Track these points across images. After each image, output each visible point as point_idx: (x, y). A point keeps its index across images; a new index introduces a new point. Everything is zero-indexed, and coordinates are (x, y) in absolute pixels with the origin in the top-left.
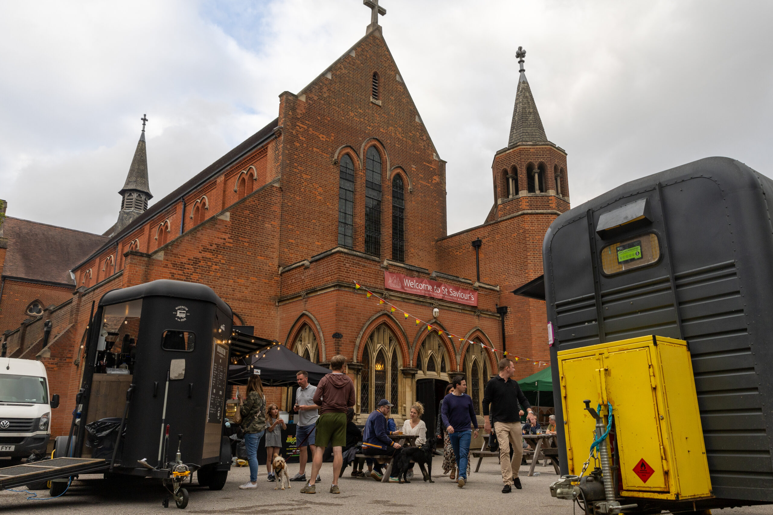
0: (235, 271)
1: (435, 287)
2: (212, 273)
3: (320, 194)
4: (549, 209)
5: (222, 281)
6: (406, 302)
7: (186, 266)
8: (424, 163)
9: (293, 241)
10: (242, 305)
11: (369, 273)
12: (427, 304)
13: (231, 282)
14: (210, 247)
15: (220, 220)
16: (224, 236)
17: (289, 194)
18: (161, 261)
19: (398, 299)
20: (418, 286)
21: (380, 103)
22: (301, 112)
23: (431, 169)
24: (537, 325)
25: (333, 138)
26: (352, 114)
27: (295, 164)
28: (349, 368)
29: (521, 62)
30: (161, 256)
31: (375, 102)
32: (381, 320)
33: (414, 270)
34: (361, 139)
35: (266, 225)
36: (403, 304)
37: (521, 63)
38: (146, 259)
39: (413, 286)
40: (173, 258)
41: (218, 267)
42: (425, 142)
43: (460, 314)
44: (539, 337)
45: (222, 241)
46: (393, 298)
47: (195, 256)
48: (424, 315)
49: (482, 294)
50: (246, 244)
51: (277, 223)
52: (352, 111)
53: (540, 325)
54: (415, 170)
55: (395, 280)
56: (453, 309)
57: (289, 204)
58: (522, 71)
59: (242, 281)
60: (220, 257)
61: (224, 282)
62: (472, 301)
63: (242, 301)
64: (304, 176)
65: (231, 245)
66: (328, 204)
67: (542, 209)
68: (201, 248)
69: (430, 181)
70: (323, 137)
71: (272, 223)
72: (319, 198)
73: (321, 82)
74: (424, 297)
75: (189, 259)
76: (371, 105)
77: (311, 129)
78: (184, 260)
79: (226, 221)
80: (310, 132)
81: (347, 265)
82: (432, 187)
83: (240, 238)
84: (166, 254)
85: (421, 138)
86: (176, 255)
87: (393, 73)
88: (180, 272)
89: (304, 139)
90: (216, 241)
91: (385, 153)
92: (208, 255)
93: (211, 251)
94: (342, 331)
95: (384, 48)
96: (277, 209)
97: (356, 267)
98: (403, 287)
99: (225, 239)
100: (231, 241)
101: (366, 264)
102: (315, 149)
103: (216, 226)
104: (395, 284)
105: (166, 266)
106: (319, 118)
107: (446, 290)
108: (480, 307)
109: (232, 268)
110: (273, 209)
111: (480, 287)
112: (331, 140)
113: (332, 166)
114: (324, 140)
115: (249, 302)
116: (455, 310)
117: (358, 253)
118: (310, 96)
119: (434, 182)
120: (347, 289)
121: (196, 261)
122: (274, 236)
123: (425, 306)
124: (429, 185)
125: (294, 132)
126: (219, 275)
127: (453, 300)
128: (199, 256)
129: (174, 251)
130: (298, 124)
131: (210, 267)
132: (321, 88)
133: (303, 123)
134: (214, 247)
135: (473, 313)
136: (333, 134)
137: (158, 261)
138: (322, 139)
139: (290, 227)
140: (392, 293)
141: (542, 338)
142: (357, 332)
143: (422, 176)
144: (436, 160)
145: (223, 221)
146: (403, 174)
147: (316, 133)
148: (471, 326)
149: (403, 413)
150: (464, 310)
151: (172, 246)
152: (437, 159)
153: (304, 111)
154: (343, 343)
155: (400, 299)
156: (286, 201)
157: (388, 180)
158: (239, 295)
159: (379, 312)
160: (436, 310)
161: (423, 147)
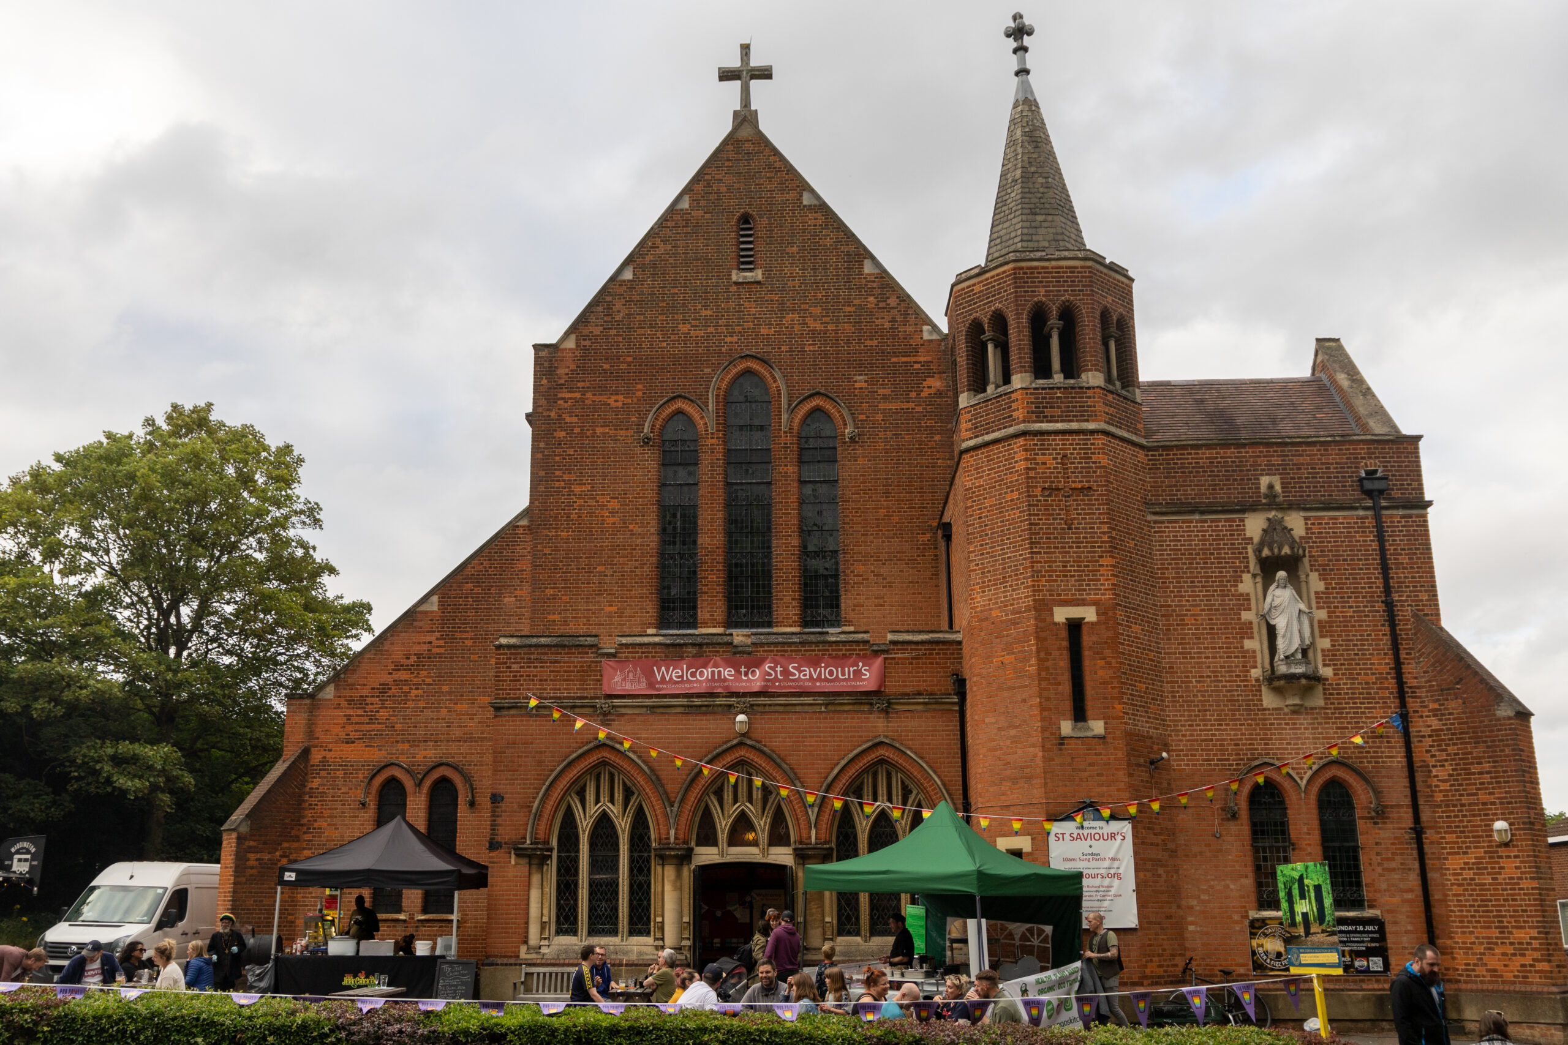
0: (450, 692)
1: (743, 670)
2: (411, 704)
3: (613, 513)
4: (1011, 426)
5: (428, 713)
6: (661, 713)
7: (369, 700)
8: (894, 360)
9: (556, 617)
10: (465, 748)
11: (565, 671)
12: (720, 709)
13: (444, 712)
14: (405, 662)
15: (422, 612)
16: (428, 638)
17: (546, 532)
18: (330, 700)
19: (637, 711)
20: (693, 675)
21: (758, 275)
22: (567, 371)
23: (917, 366)
24: (987, 720)
25: (640, 394)
26: (684, 328)
27: (557, 473)
28: (517, 855)
29: (1021, 49)
30: (329, 692)
31: (745, 277)
32: (593, 759)
33: (685, 645)
34: (709, 370)
35: (506, 600)
36: (651, 718)
37: (1020, 53)
38: (308, 701)
39: (682, 677)
40: (348, 692)
41: (420, 692)
42: (895, 312)
43: (824, 715)
44: (990, 750)
45: (426, 647)
46: (624, 711)
47: (382, 681)
48: (711, 733)
49: (899, 658)
50: (469, 643)
51: (525, 591)
52: (684, 321)
53: (993, 720)
54: (865, 385)
55: (631, 675)
56: (798, 708)
57: (547, 551)
58: (1022, 72)
59: (463, 707)
60: (423, 673)
61: (432, 715)
62: (864, 680)
63: (465, 742)
64: (577, 489)
65: (442, 650)
66: (631, 527)
67: (999, 429)
68: (391, 666)
69: (913, 395)
70: (616, 401)
71: (518, 593)
72: (611, 520)
73: (609, 293)
74: (712, 695)
75: (373, 689)
76: (734, 288)
77: (589, 395)
78: (365, 692)
79: (432, 612)
80: (587, 402)
81: (515, 667)
82: (920, 409)
83: (458, 635)
84: (337, 688)
85: (881, 305)
86: (352, 686)
87: (792, 195)
88: (360, 712)
89: (575, 419)
90: (417, 649)
91: (774, 378)
92: (403, 675)
93: (407, 668)
94: (503, 788)
95: (767, 152)
96: (525, 565)
97: (536, 667)
98: (651, 685)
99: (430, 643)
100: (442, 643)
101: (559, 657)
102: (599, 430)
103: (415, 624)
104: (632, 681)
105: (338, 706)
106: (607, 366)
107: (779, 669)
108: (892, 688)
109: (445, 689)
110: (519, 566)
111: (894, 643)
112: (635, 400)
113: (639, 450)
114: (620, 404)
115: (476, 741)
116: (806, 708)
117: (543, 640)
118: (585, 332)
119: (925, 393)
120: (513, 712)
121: (384, 689)
122: (520, 617)
123: (715, 713)
124: (911, 405)
125: (553, 414)
126: (422, 704)
127: (800, 687)
128: (389, 679)
129: (350, 681)
130: (560, 395)
131: (406, 694)
132: (609, 306)
133: (571, 390)
134: (413, 659)
135: (866, 708)
136: (640, 387)
137: (326, 700)
138: (614, 405)
139: (549, 592)
140: (617, 702)
141: (996, 750)
142: (535, 788)
143: (887, 392)
144: (931, 341)
145: (426, 612)
146: (828, 406)
147: (601, 398)
148: (861, 737)
149: (658, 935)
150: (833, 704)
151: (345, 673)
152: (935, 337)
153: (573, 366)
154: (505, 811)
155: (644, 710)
156: (539, 547)
157: (785, 432)
158: (457, 732)
159: (587, 743)
160: (741, 718)
161: (887, 325)
